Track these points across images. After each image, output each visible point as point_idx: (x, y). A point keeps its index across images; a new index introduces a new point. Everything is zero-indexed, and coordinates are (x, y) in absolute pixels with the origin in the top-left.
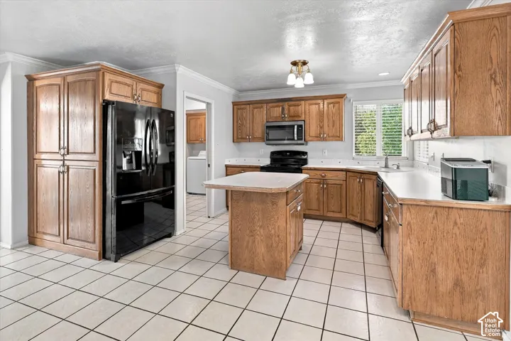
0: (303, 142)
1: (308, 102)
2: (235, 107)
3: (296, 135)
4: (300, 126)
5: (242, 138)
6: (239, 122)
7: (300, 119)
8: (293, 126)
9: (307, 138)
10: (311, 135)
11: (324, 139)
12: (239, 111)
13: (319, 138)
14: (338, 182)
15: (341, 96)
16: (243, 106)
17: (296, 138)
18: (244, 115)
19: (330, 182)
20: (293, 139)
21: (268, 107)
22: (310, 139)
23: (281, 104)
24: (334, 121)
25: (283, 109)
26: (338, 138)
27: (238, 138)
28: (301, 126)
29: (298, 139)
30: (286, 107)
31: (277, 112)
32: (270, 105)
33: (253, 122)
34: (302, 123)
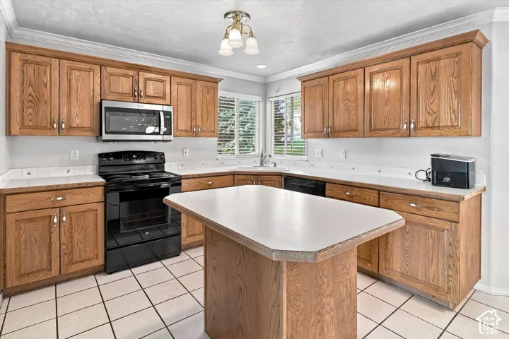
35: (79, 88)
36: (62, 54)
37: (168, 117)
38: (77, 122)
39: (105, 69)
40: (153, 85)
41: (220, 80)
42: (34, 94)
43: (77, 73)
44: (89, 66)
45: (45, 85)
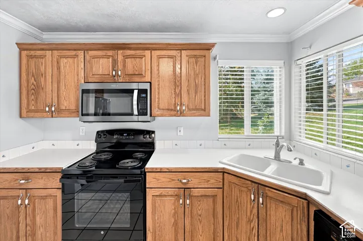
0: (148, 118)
1: (156, 53)
2: (24, 53)
3: (135, 107)
4: (142, 92)
5: (36, 111)
6: (32, 80)
7: (143, 80)
8: (131, 91)
9: (155, 111)
10: (161, 107)
11: (181, 114)
12: (32, 62)
13: (174, 111)
14: (209, 192)
15: (208, 47)
16: (39, 53)
17: (136, 112)
18: (42, 69)
19: (195, 192)
20: (132, 114)
21: (87, 57)
22: (159, 112)
23: (110, 53)
24: (196, 86)
25: (115, 62)
26: (202, 112)
27: (29, 111)
28: (145, 91)
29: (140, 114)
30: (120, 58)
31: (102, 66)
32: (92, 53)
33: (59, 82)
34: (146, 86)
35: (66, 74)
36: (54, 46)
37: (144, 95)
38: (65, 105)
39: (88, 53)
40: (132, 62)
41: (213, 45)
42: (35, 83)
43: (65, 60)
44: (73, 53)
45: (42, 75)
